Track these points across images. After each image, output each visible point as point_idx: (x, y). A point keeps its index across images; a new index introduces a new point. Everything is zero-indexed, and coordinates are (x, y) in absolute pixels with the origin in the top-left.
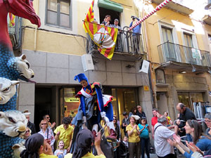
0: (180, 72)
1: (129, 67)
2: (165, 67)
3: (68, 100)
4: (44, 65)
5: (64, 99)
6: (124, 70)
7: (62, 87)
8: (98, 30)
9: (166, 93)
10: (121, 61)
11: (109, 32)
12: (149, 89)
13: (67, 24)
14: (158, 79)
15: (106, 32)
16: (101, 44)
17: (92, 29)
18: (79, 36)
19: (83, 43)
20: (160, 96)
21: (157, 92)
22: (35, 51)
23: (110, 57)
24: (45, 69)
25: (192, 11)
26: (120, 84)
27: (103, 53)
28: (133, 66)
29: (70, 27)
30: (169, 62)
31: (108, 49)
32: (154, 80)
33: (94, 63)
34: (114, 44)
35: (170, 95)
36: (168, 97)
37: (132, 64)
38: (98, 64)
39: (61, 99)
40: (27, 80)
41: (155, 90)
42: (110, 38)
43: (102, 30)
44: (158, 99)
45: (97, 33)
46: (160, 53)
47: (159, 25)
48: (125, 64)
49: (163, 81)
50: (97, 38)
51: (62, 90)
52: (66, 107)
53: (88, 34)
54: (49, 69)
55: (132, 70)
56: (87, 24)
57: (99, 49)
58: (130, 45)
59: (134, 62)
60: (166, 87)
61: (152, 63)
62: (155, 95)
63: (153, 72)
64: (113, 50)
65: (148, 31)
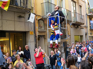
1: (20, 17)
2: (45, 19)
6: (16, 19)
9: (44, 36)
10: (14, 12)
12: (33, 33)
14: (40, 26)
20: (40, 38)
21: (38, 35)
28: (23, 17)
31: (4, 2)
32: (37, 27)
36: (45, 39)
37: (23, 15)
48: (17, 15)
49: (43, 28)
55: (22, 19)
59: (24, 13)
60: (44, 32)
61: (37, 15)
62: (37, 38)
63: (37, 22)
64: (9, 4)
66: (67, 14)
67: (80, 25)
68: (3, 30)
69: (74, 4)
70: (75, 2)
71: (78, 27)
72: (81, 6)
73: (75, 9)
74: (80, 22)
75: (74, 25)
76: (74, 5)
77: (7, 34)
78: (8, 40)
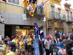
0: (56, 22)
1: (39, 19)
2: (51, 20)
3: (17, 30)
4: (8, 17)
5: (16, 30)
6: (37, 20)
7: (15, 26)
8: (29, 5)
10: (36, 17)
11: (33, 6)
12: (45, 27)
13: (17, 2)
14: (49, 24)
15: (31, 6)
16: (29, 10)
17: (26, 5)
18: (22, 7)
19: (23, 10)
20: (49, 29)
22: (5, 12)
23: (32, 15)
27: (30, 14)
29: (18, 3)
30: (52, 18)
31: (32, 13)
32: (47, 24)
33: (27, 17)
34: (34, 11)
35: (52, 29)
36: (51, 30)
38: (28, 18)
39: (15, 30)
40: (1, 23)
41: (48, 27)
42: (33, 8)
43: (30, 5)
44: (48, 30)
46: (50, 15)
47: (50, 5)
48: (38, 18)
50: (28, 8)
51: (15, 27)
52: (16, 33)
53: (25, 7)
54: (10, 19)
56: (25, 3)
57: (29, 13)
58: (40, 12)
59: (41, 17)
60: (51, 26)
61: (47, 18)
62: (48, 29)
63: (47, 21)
65: (46, 7)
66: (63, 17)
67: (71, 23)
68: (32, 25)
70: (68, 11)
71: (70, 24)
72: (71, 13)
73: (68, 14)
74: (71, 21)
76: (67, 12)
78: (34, 30)
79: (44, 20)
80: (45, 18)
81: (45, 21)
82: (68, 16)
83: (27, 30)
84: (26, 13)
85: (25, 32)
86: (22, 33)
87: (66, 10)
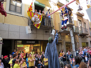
0: (67, 35)
1: (46, 32)
2: (61, 32)
3: (18, 46)
5: (16, 46)
6: (44, 33)
7: (16, 41)
8: (34, 15)
9: (61, 43)
10: (43, 29)
11: (39, 17)
15: (37, 17)
16: (35, 22)
17: (31, 15)
19: (27, 21)
20: (59, 44)
22: (3, 24)
23: (38, 28)
24: (8, 32)
25: (73, 10)
26: (42, 39)
27: (35, 26)
28: (48, 32)
29: (21, 13)
33: (31, 30)
34: (40, 22)
36: (62, 45)
42: (39, 19)
45: (33, 17)
47: (60, 15)
49: (60, 38)
50: (33, 19)
52: (17, 49)
53: (29, 17)
54: (10, 32)
57: (34, 24)
58: (47, 23)
59: (49, 30)
61: (56, 30)
64: (40, 25)
65: (55, 17)
66: (76, 29)
67: (85, 36)
68: (37, 39)
69: (80, 22)
70: (81, 21)
71: (84, 37)
72: (85, 23)
73: (81, 25)
74: (85, 33)
75: (81, 35)
77: (39, 42)
78: (40, 45)
79: (53, 33)
80: (54, 31)
81: (54, 35)
82: (81, 27)
83: (31, 45)
84: (30, 25)
85: (29, 48)
86: (25, 49)
87: (78, 20)
